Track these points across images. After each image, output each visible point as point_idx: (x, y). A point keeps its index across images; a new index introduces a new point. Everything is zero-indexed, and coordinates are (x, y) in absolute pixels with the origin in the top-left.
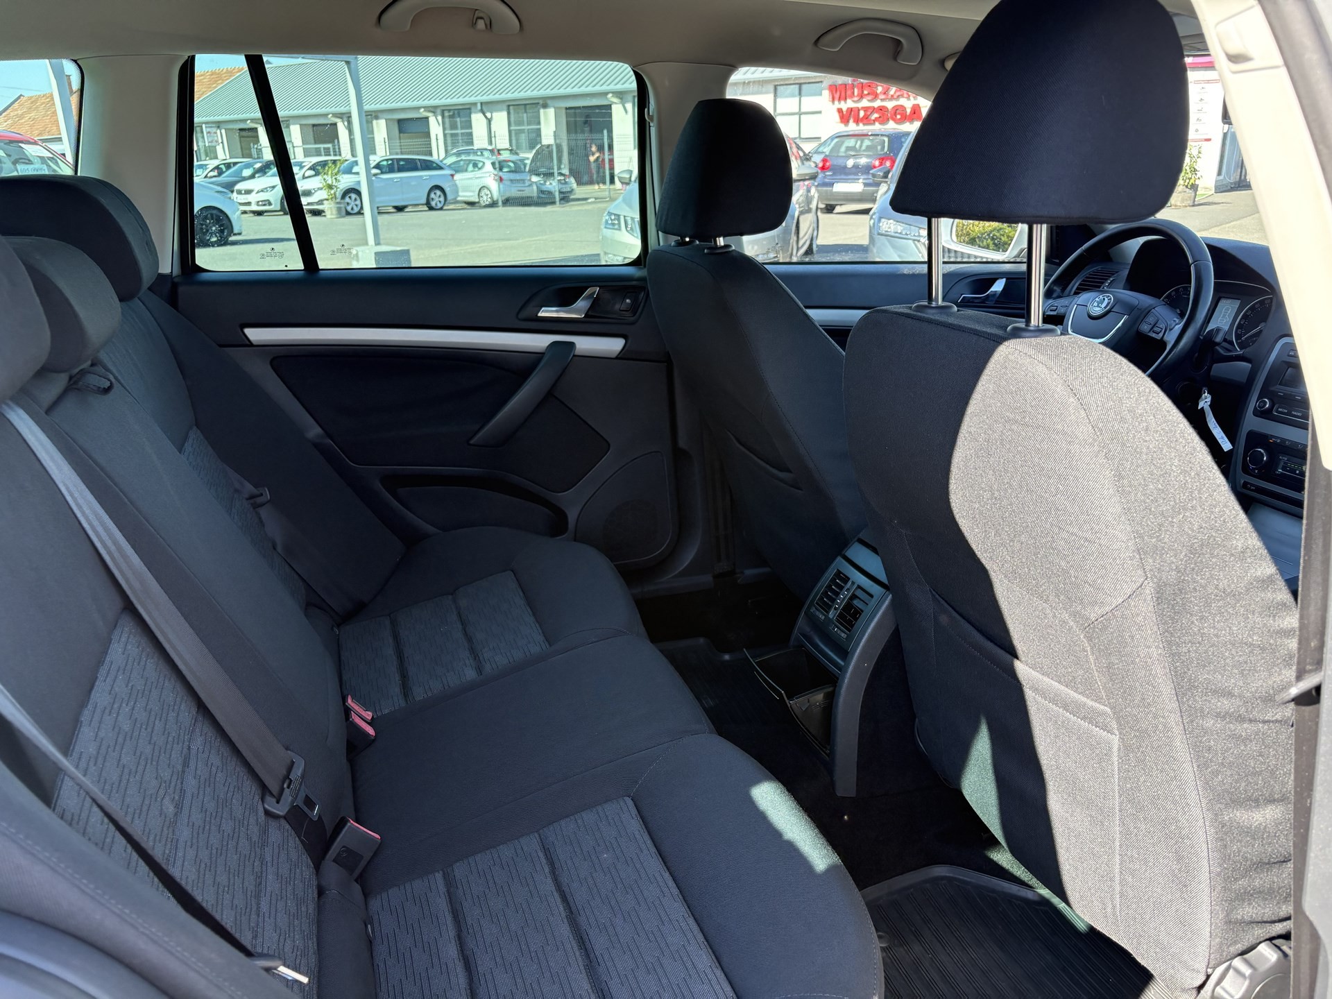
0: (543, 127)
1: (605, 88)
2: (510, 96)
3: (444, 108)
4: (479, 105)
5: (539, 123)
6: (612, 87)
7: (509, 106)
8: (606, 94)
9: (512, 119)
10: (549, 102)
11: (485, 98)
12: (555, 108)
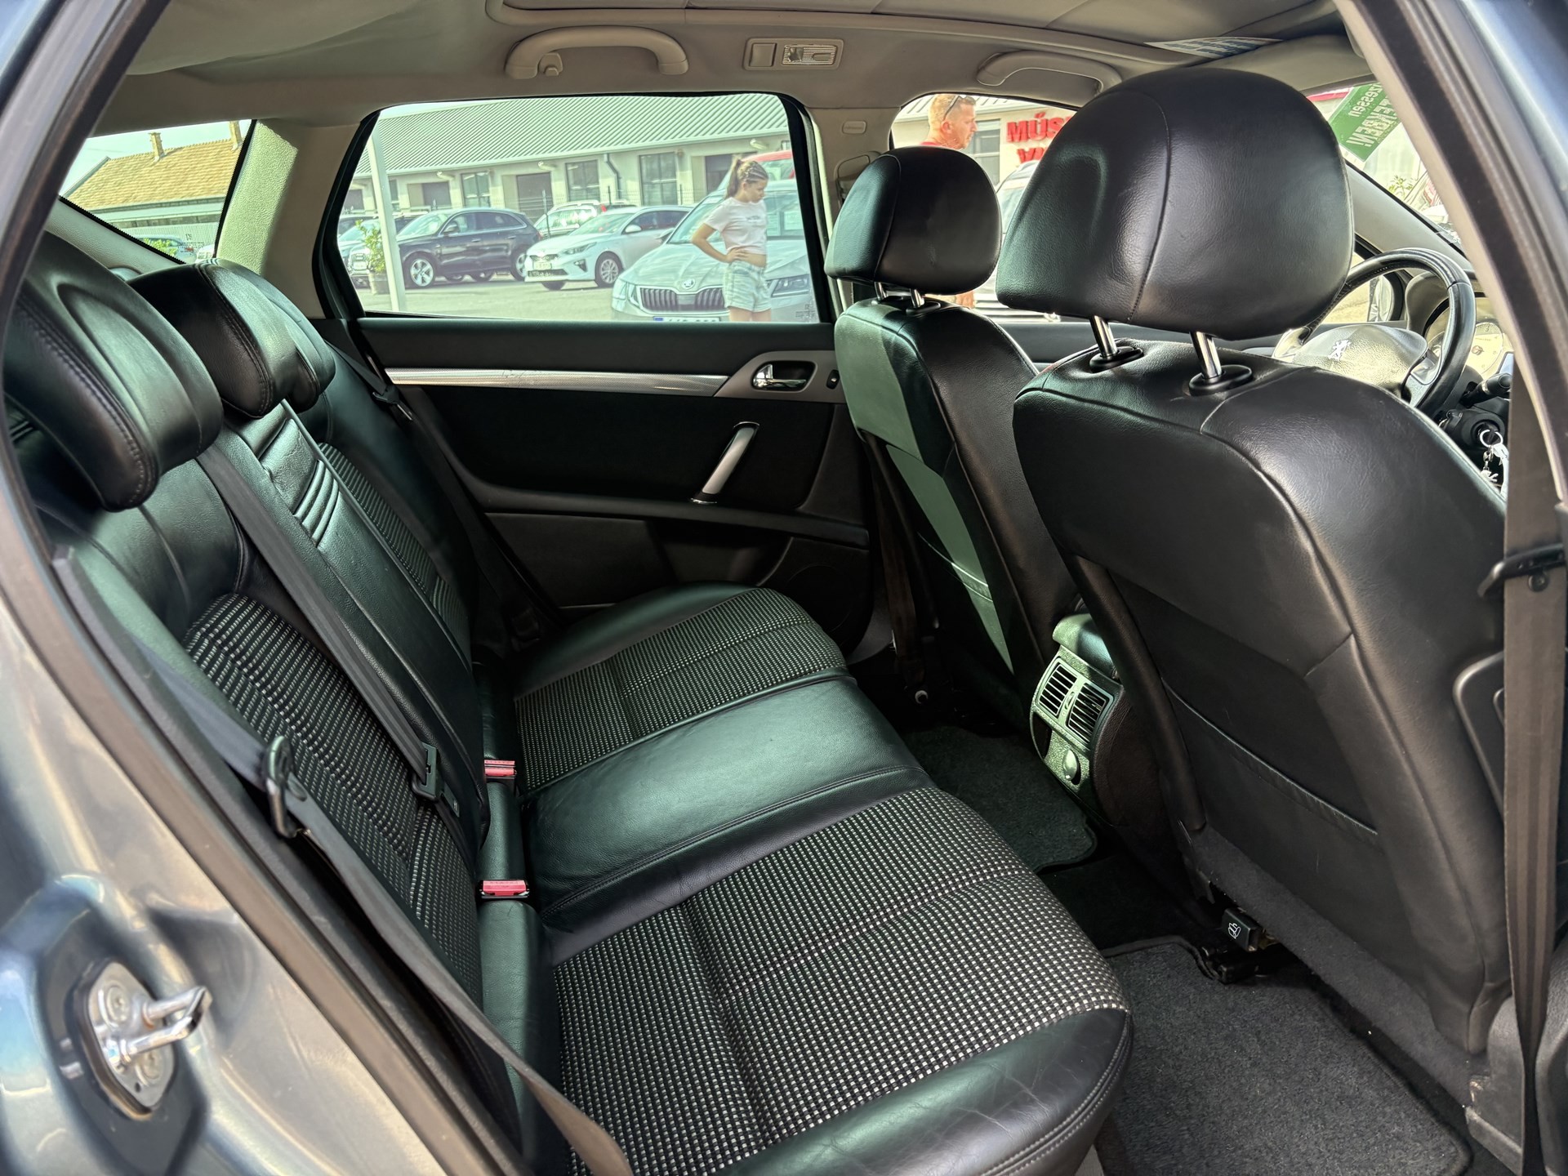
0: (679, 180)
1: (748, 133)
2: (640, 144)
3: (568, 161)
4: (605, 156)
5: (674, 176)
6: (756, 131)
7: (640, 156)
8: (749, 139)
9: (644, 171)
10: (685, 151)
11: (613, 148)
12: (693, 157)
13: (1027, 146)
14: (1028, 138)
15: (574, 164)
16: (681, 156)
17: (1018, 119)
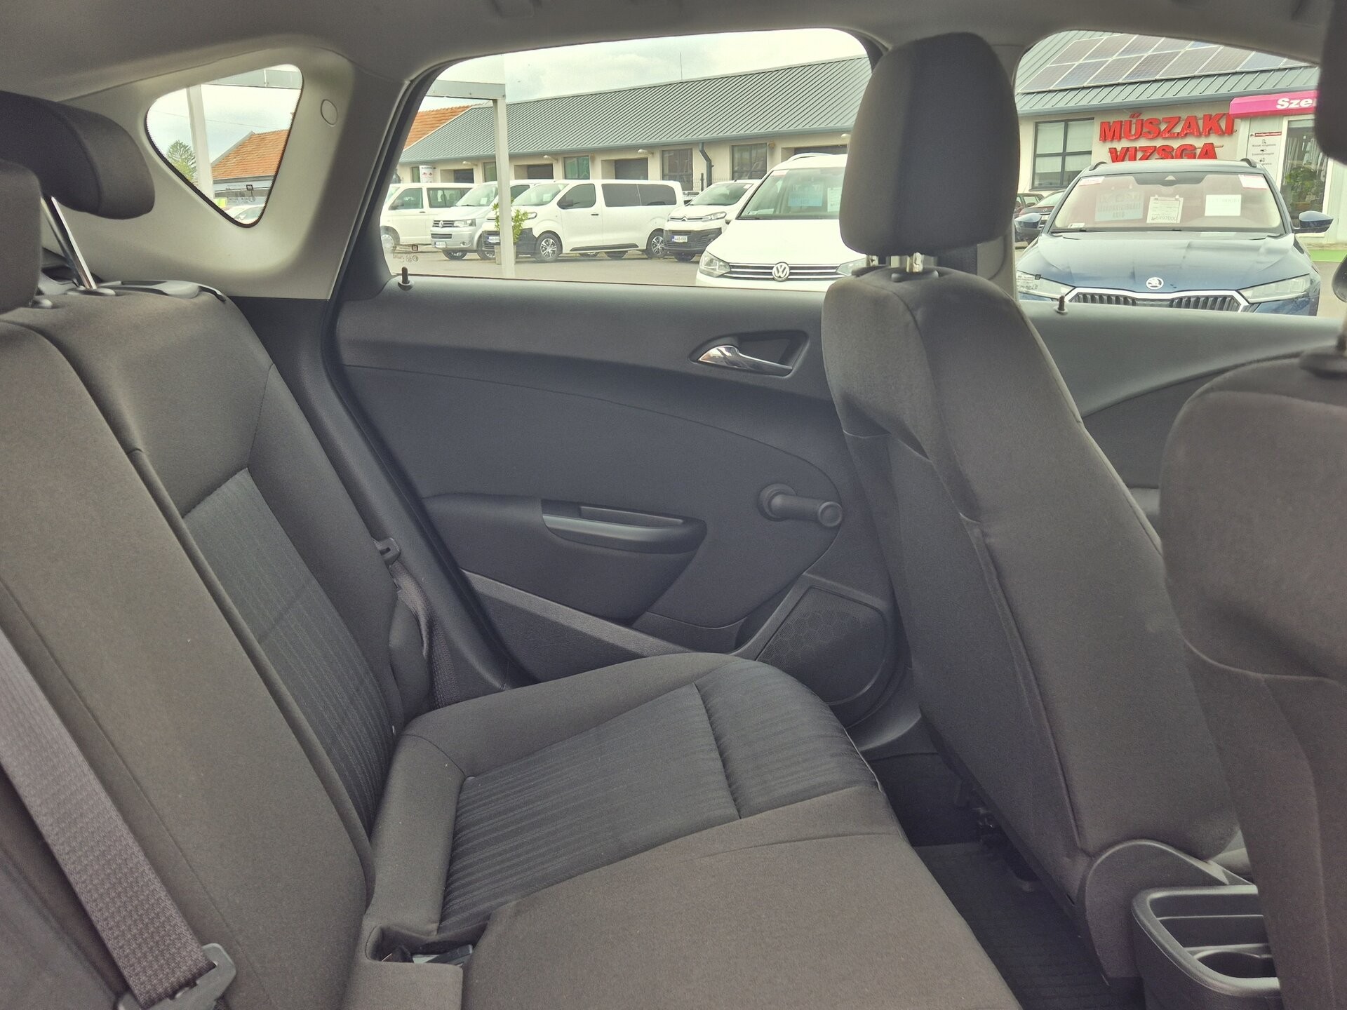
3: (665, 147)
7: (733, 145)
9: (736, 160)
10: (777, 141)
11: (708, 136)
12: (782, 148)
13: (1119, 146)
14: (1120, 139)
15: (669, 151)
16: (772, 148)
17: (1111, 119)
